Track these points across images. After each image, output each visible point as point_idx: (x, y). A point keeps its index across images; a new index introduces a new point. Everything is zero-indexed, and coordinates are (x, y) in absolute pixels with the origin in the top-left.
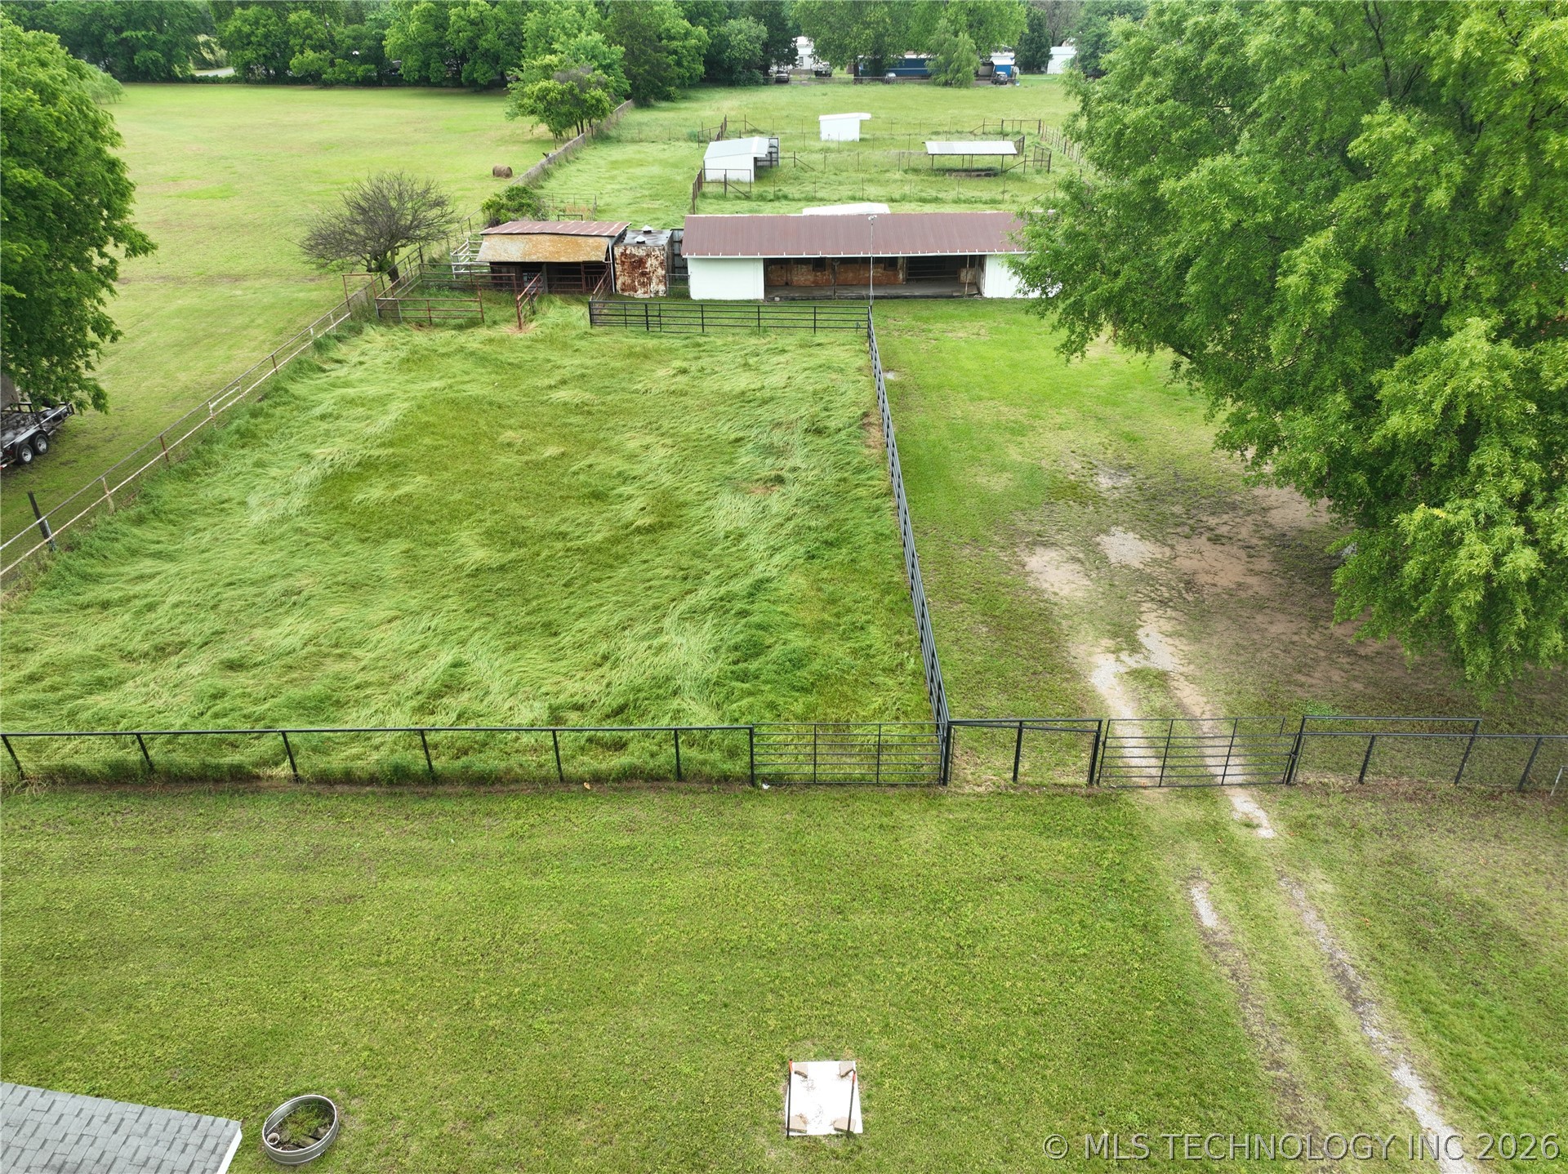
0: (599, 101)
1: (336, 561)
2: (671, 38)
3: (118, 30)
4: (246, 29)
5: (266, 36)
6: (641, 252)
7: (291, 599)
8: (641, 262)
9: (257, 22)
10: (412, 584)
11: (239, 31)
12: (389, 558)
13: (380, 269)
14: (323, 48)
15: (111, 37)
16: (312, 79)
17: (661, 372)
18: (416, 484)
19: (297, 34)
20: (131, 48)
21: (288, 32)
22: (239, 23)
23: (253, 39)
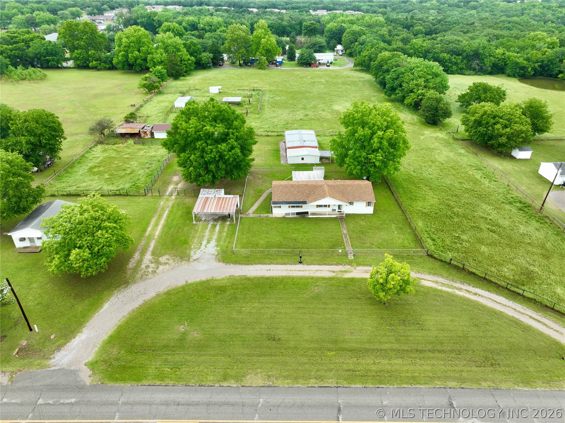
0: (157, 86)
1: (90, 178)
2: (184, 61)
3: (45, 57)
4: (78, 56)
5: (83, 57)
6: (146, 131)
7: (84, 182)
8: (146, 132)
9: (81, 54)
10: (98, 180)
11: (76, 57)
12: (96, 177)
13: (101, 134)
14: (98, 60)
15: (43, 58)
16: (95, 68)
17: (142, 152)
18: (101, 169)
19: (91, 57)
20: (48, 61)
21: (89, 56)
22: (76, 54)
23: (80, 58)
